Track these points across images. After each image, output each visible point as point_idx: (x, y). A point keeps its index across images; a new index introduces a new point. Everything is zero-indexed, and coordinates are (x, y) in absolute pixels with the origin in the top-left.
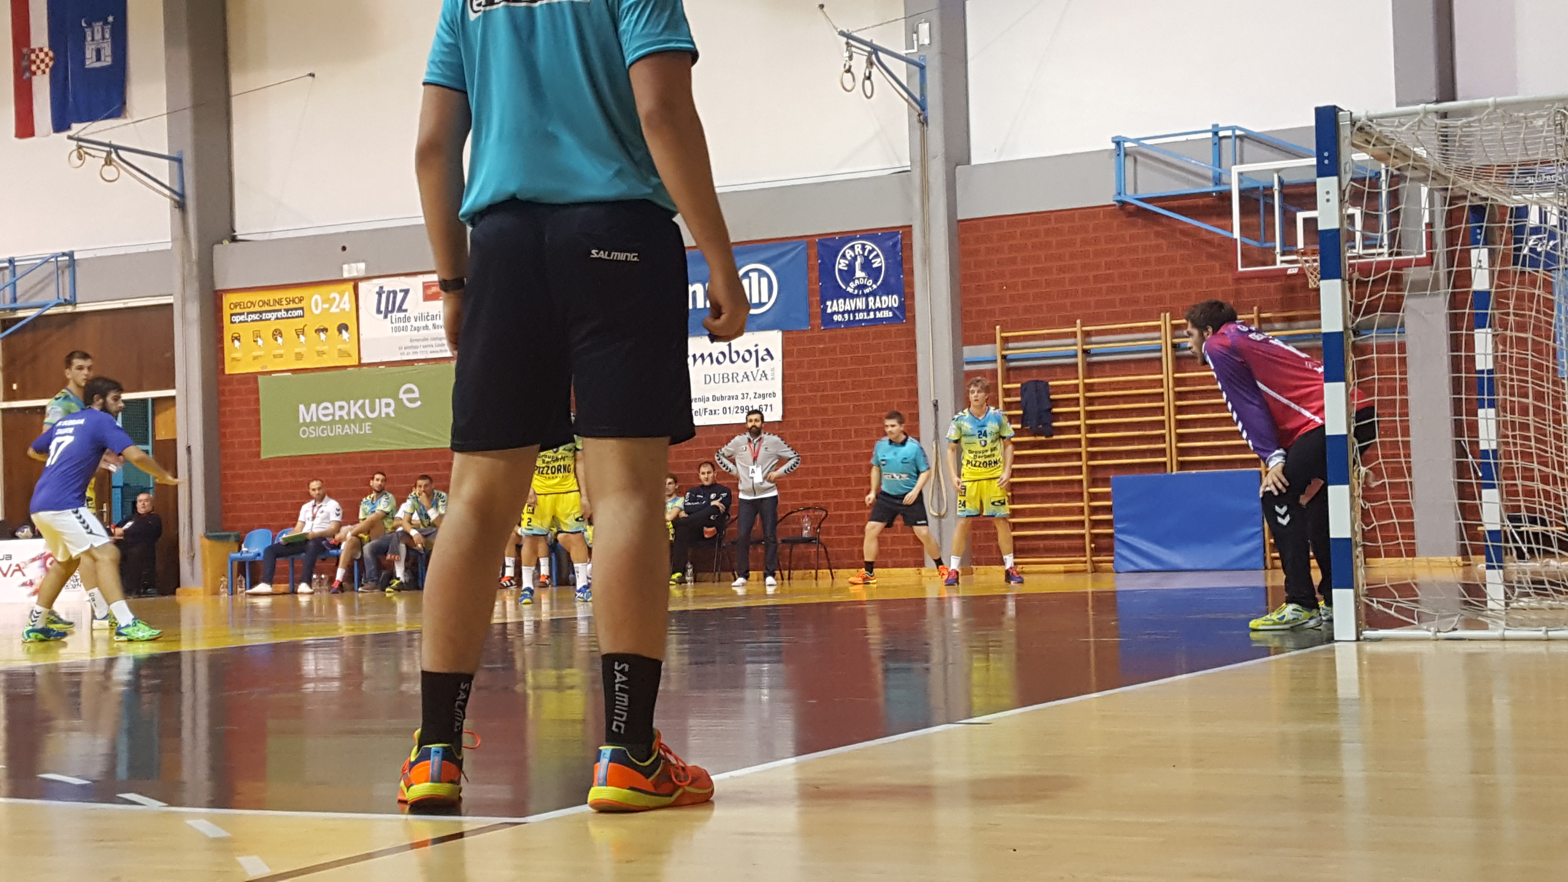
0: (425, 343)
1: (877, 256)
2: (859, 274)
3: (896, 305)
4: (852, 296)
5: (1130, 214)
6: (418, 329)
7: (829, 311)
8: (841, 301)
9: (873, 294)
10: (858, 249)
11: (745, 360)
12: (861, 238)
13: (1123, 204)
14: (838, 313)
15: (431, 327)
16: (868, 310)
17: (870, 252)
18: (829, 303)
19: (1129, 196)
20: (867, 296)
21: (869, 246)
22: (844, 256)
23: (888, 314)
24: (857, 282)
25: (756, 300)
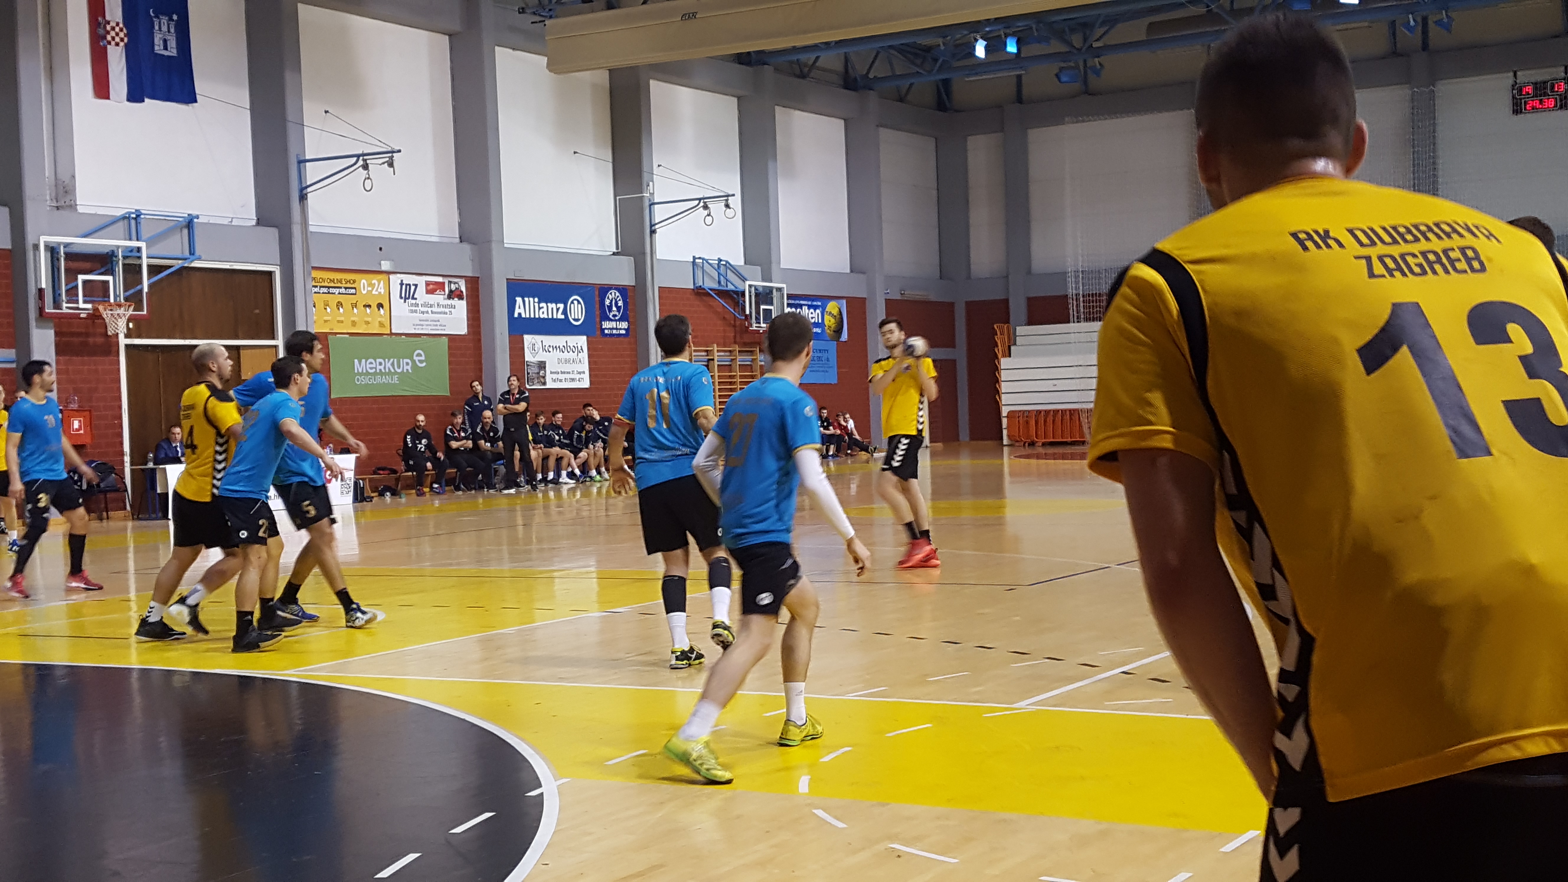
1: (620, 300)
2: (614, 308)
3: (626, 327)
4: (612, 320)
7: (603, 327)
8: (608, 322)
9: (619, 320)
10: (613, 294)
11: (573, 352)
12: (615, 289)
13: (696, 289)
14: (606, 329)
16: (617, 329)
17: (618, 297)
18: (603, 323)
20: (616, 321)
21: (617, 294)
22: (608, 298)
23: (623, 332)
24: (613, 313)
25: (576, 317)
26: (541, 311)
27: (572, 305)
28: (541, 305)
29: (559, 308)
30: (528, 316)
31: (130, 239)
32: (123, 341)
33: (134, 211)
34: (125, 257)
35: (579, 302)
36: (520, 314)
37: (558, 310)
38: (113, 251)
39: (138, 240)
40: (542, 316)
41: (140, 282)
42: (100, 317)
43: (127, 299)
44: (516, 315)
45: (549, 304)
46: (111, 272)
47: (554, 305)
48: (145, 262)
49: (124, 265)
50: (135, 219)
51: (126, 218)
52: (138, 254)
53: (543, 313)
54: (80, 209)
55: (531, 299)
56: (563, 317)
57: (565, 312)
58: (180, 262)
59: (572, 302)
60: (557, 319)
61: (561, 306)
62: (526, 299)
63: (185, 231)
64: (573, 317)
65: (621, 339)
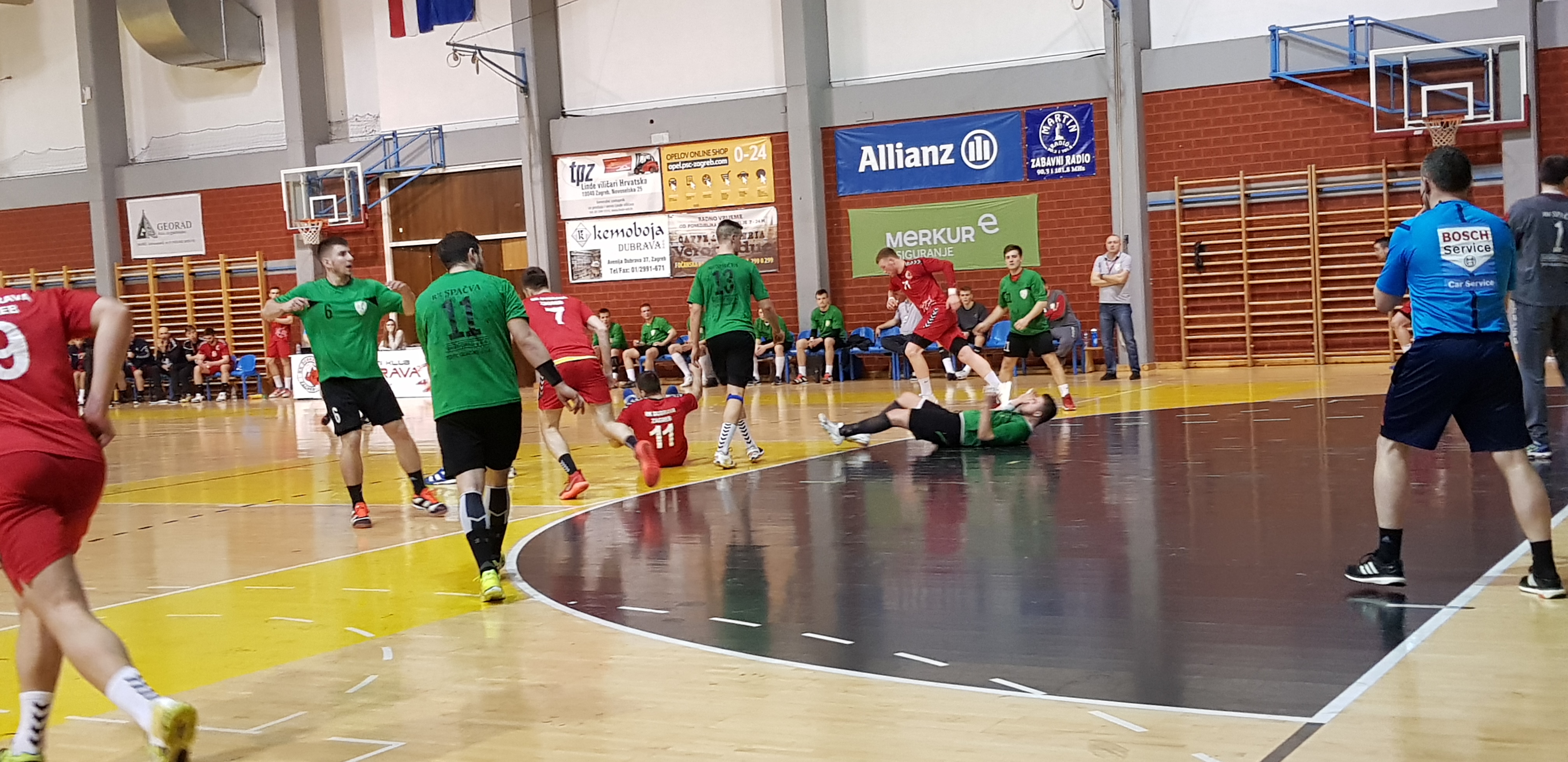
1: (1073, 123)
2: (1058, 137)
3: (1087, 162)
4: (1052, 155)
5: (1282, 87)
7: (1033, 166)
8: (1043, 159)
9: (1071, 153)
10: (1058, 118)
12: (1060, 108)
13: (1277, 79)
14: (1041, 168)
16: (1065, 166)
17: (1068, 120)
18: (1033, 161)
19: (1282, 72)
20: (1065, 154)
21: (1067, 115)
22: (1046, 123)
23: (1082, 169)
24: (1056, 144)
25: (979, 158)
26: (909, 159)
27: (971, 144)
28: (908, 151)
29: (944, 150)
30: (883, 167)
32: (388, 245)
35: (985, 137)
36: (868, 167)
37: (941, 154)
40: (909, 165)
44: (862, 169)
45: (925, 149)
47: (934, 149)
51: (384, 140)
53: (912, 160)
55: (890, 146)
56: (952, 161)
57: (956, 154)
59: (972, 139)
60: (939, 165)
61: (949, 148)
62: (881, 148)
64: (972, 158)
65: (1079, 178)
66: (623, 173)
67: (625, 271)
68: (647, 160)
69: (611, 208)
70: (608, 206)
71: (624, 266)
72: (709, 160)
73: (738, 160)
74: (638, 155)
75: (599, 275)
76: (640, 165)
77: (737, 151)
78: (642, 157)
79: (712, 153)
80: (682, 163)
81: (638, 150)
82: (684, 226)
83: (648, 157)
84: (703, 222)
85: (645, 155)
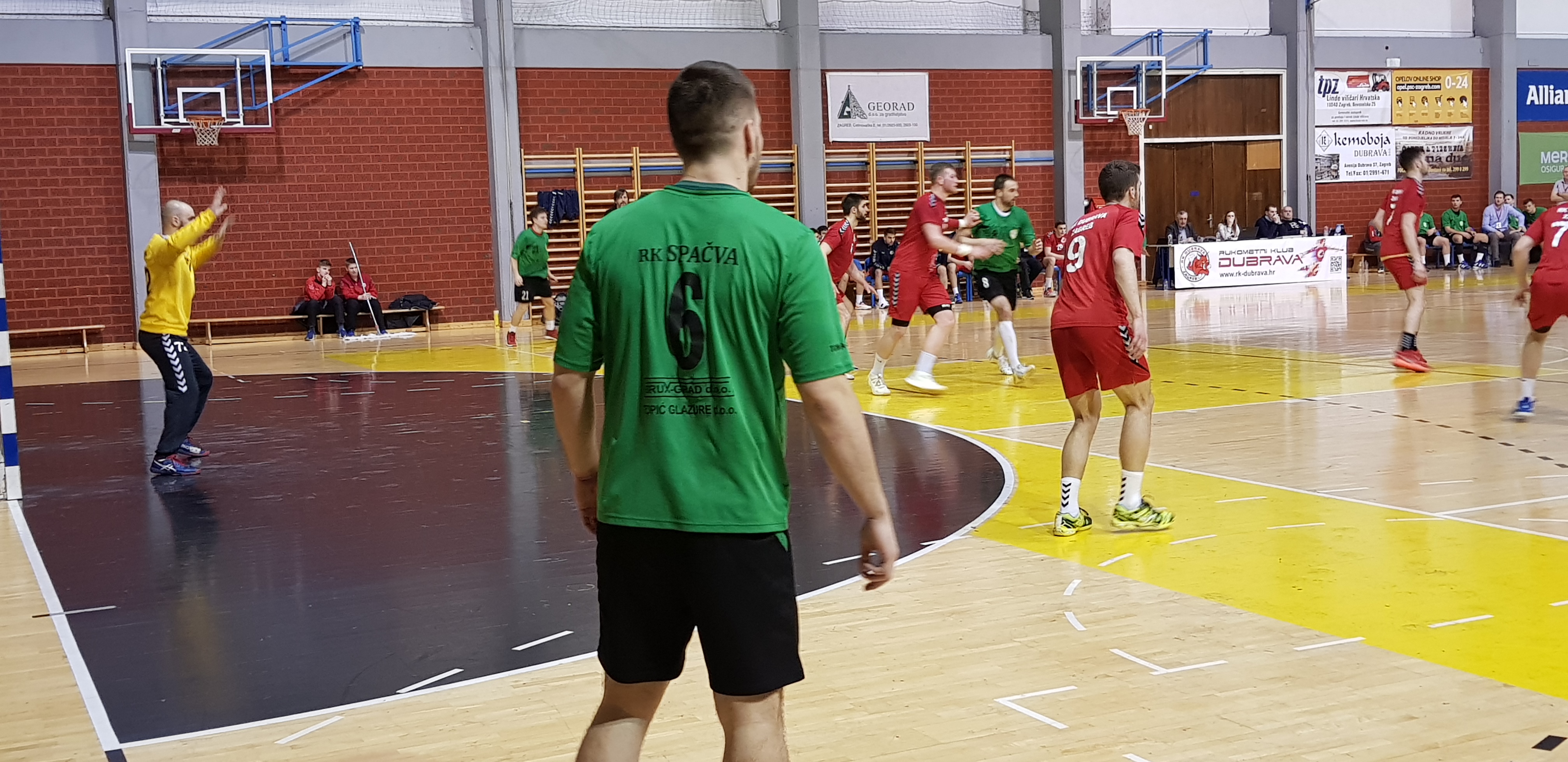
0: (1347, 115)
6: (1344, 105)
15: (1352, 104)
31: (1152, 55)
32: (1143, 141)
33: (1156, 30)
34: (1148, 70)
38: (1139, 66)
39: (1158, 55)
40: (1557, 102)
41: (1161, 91)
42: (1123, 121)
43: (1148, 106)
46: (1136, 83)
48: (1164, 73)
49: (1147, 77)
50: (1157, 37)
51: (1148, 37)
52: (1159, 67)
54: (1113, 32)
58: (1195, 71)
63: (1201, 45)
66: (1363, 90)
67: (1358, 174)
68: (1382, 80)
69: (1350, 119)
70: (1347, 117)
71: (1357, 169)
72: (1426, 84)
73: (1448, 87)
74: (1375, 75)
75: (1337, 177)
76: (1377, 84)
77: (1447, 79)
78: (1377, 77)
79: (1429, 79)
80: (1407, 85)
81: (1375, 71)
82: (1406, 138)
83: (1383, 77)
84: (1421, 136)
85: (1380, 76)
